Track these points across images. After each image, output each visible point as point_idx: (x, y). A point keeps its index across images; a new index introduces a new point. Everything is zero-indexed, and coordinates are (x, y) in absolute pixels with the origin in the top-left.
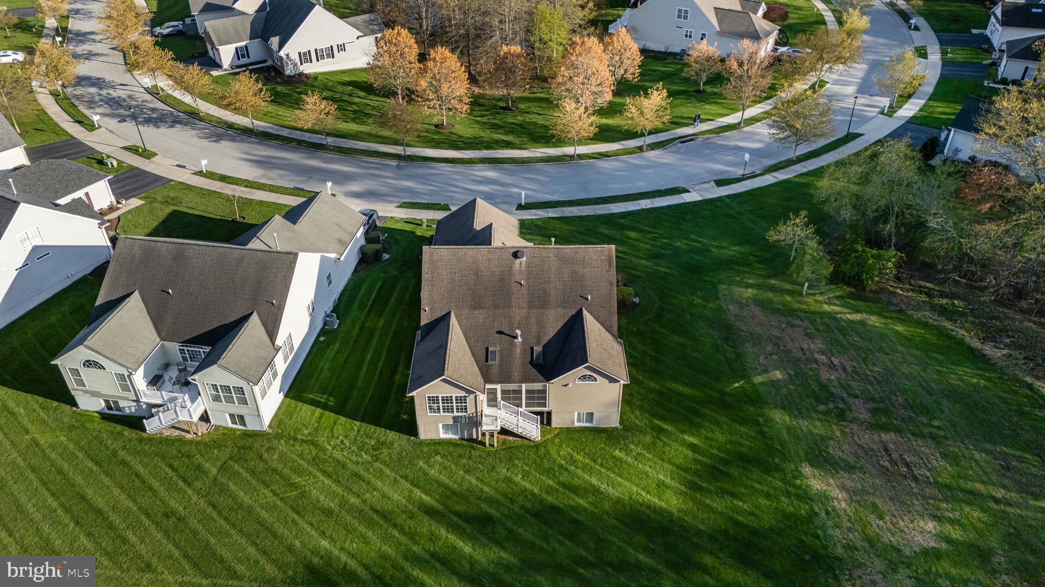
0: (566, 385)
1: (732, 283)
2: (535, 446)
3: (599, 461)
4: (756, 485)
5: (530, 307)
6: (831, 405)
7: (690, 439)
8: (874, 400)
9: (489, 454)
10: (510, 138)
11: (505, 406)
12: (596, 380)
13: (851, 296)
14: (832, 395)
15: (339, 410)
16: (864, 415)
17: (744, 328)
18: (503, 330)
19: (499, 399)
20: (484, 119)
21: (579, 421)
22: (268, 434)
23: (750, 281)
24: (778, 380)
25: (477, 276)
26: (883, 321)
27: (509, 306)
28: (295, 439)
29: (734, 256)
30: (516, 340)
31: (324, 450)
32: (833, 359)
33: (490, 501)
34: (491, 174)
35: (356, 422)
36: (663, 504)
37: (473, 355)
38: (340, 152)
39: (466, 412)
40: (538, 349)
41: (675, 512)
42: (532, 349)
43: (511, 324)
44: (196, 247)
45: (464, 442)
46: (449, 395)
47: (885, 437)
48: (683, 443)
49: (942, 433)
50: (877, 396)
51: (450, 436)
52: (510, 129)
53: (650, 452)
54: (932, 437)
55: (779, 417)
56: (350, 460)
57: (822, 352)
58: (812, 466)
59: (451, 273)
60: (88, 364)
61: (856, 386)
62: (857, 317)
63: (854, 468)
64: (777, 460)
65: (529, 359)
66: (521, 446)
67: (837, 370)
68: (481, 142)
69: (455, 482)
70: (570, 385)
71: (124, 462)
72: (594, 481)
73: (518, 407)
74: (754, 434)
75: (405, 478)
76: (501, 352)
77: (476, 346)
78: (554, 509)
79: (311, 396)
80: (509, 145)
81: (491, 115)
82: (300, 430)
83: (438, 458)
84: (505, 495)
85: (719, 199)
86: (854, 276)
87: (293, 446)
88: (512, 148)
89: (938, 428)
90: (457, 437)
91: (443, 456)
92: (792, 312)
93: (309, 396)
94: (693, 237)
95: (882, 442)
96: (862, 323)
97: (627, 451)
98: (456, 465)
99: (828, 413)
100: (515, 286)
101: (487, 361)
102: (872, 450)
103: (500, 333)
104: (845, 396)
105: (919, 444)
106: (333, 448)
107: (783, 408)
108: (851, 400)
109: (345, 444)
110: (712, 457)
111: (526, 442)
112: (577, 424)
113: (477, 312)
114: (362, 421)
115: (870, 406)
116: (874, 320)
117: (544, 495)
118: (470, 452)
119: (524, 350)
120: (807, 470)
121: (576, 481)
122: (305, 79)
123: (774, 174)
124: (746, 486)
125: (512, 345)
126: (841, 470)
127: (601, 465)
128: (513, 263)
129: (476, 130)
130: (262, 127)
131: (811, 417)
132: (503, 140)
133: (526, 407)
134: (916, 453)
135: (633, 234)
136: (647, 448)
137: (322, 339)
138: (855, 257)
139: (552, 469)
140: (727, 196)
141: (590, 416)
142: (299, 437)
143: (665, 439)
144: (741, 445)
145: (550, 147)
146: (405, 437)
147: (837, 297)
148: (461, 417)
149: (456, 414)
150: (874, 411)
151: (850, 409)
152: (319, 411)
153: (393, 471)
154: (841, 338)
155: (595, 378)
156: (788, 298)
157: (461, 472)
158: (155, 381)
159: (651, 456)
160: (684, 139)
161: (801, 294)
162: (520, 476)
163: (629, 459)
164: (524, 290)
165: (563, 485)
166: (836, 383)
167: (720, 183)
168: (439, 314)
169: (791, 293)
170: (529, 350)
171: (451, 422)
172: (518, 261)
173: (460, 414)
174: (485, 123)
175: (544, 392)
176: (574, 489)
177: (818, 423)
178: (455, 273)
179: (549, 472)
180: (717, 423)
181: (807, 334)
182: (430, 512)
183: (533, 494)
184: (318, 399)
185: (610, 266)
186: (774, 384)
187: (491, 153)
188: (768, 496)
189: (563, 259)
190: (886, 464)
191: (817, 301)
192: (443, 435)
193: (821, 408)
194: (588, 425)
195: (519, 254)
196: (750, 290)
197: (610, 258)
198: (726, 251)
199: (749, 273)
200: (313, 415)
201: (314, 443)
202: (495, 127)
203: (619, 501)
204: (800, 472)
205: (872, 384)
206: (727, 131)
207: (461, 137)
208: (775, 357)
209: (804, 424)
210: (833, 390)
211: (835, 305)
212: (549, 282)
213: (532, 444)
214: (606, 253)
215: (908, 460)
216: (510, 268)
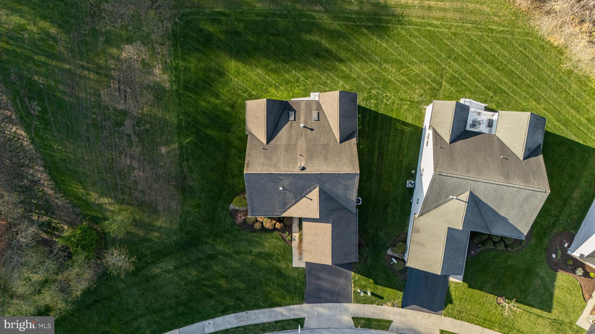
1: (168, 232)
5: (296, 145)
6: (142, 128)
8: (118, 133)
14: (139, 136)
15: (393, 120)
16: (127, 122)
17: (172, 189)
18: (310, 132)
22: (425, 105)
23: (157, 235)
24: (164, 146)
25: (326, 159)
26: (88, 198)
27: (307, 145)
28: (411, 102)
29: (160, 263)
30: (304, 125)
31: (395, 96)
32: (129, 164)
33: (314, 66)
35: (383, 113)
36: (238, 65)
37: (326, 116)
40: (292, 118)
41: (233, 61)
42: (295, 119)
43: (306, 135)
44: (498, 181)
47: (123, 108)
48: (222, 100)
49: (94, 110)
50: (116, 136)
54: (100, 108)
56: (382, 90)
57: (133, 169)
58: (164, 88)
59: (341, 160)
62: (102, 201)
63: (145, 88)
65: (296, 113)
67: (130, 155)
69: (331, 77)
71: (489, 89)
72: (267, 77)
75: (354, 80)
77: (324, 122)
78: (286, 62)
79: (409, 129)
82: (410, 108)
84: (308, 69)
87: (410, 97)
89: (94, 114)
92: (139, 205)
93: (411, 129)
95: (126, 104)
96: (101, 195)
99: (146, 123)
100: (304, 154)
101: (318, 113)
102: (132, 99)
103: (312, 130)
104: (132, 136)
105: (108, 103)
106: (391, 97)
107: (167, 125)
108: (131, 132)
109: (386, 100)
113: (325, 143)
114: (380, 114)
116: (93, 198)
117: (290, 69)
119: (299, 119)
120: (167, 85)
121: (276, 77)
125: (305, 122)
126: (151, 87)
127: (263, 85)
131: (155, 120)
134: (112, 97)
136: (240, 97)
137: (413, 172)
139: (286, 84)
142: (409, 103)
143: (231, 102)
150: (122, 124)
151: (133, 126)
152: (403, 120)
153: (360, 84)
154: (118, 183)
157: (328, 82)
159: (239, 91)
162: (301, 80)
163: (250, 89)
164: (299, 153)
166: (134, 144)
168: (346, 142)
172: (303, 165)
178: (339, 161)
179: (288, 82)
180: (203, 113)
181: (137, 184)
182: (341, 61)
183: (296, 70)
184: (406, 128)
185: (248, 163)
186: (167, 143)
189: (276, 166)
190: (129, 91)
193: (148, 126)
195: (302, 168)
196: (159, 225)
197: (248, 167)
198: (165, 268)
199: (155, 244)
200: (406, 117)
201: (402, 100)
204: (171, 85)
205: (115, 145)
208: (161, 164)
209: (160, 115)
210: (137, 140)
211: (111, 212)
212: (285, 156)
214: (249, 169)
215: (117, 94)
216: (307, 162)
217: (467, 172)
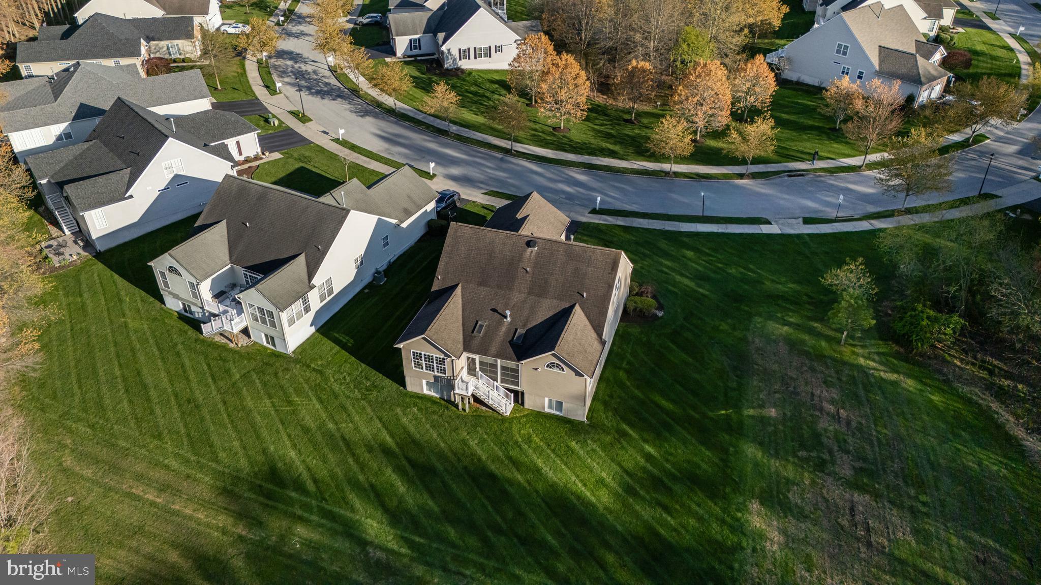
0: (536, 369)
1: (770, 317)
2: (502, 420)
3: (553, 447)
4: (694, 506)
5: (529, 293)
6: (814, 454)
7: (649, 448)
8: (865, 460)
9: (458, 417)
10: (616, 148)
11: (482, 378)
12: (563, 370)
13: (897, 356)
14: (821, 444)
15: (352, 351)
16: (847, 472)
17: (760, 362)
18: (498, 309)
19: (478, 369)
20: (602, 128)
21: (550, 407)
22: (290, 357)
23: (791, 320)
24: (770, 418)
25: (491, 256)
26: (919, 387)
27: (511, 289)
28: (308, 366)
29: (787, 292)
30: (505, 320)
31: (326, 380)
32: (842, 411)
33: (441, 456)
34: (582, 177)
35: (362, 364)
36: (593, 499)
37: (463, 325)
38: (458, 139)
39: (445, 373)
40: (521, 331)
41: (601, 508)
42: (516, 330)
43: (505, 304)
45: (443, 402)
46: (431, 354)
47: (857, 497)
48: (642, 451)
49: (924, 510)
50: (870, 456)
51: (432, 393)
52: (621, 140)
53: (604, 450)
54: (913, 511)
55: (751, 451)
56: (344, 394)
57: (832, 402)
58: (762, 504)
59: (469, 250)
60: (172, 270)
61: (852, 442)
62: (893, 377)
63: (806, 517)
64: (728, 490)
65: (510, 339)
66: (489, 417)
67: (839, 422)
68: (588, 148)
69: (419, 433)
70: (540, 370)
72: (540, 462)
73: (494, 380)
74: (717, 461)
75: (380, 419)
76: (488, 327)
77: (469, 317)
78: (492, 477)
79: (337, 335)
80: (613, 154)
81: (611, 125)
82: (316, 360)
83: (415, 409)
84: (455, 454)
85: (799, 236)
86: (904, 335)
87: (304, 371)
88: (613, 158)
89: (924, 504)
90: (438, 396)
91: (420, 409)
92: (821, 357)
93: (335, 334)
94: (751, 266)
95: (852, 502)
96: (895, 384)
97: (583, 444)
98: (427, 419)
99: (807, 460)
100: (521, 272)
101: (473, 332)
102: (837, 506)
103: (494, 310)
104: (836, 448)
105: (894, 516)
106: (335, 381)
107: (761, 444)
108: (838, 455)
109: (346, 380)
110: (664, 470)
111: (495, 415)
112: (547, 410)
113: (482, 288)
114: (368, 365)
115: (858, 465)
116: (910, 384)
117: (489, 462)
118: (444, 411)
119: (509, 329)
120: (755, 506)
121: (523, 459)
122: (460, 74)
123: (872, 221)
124: (682, 505)
125: (500, 323)
126: (791, 515)
127: (553, 451)
128: (525, 251)
129: (589, 137)
130: (405, 109)
131: (787, 460)
132: (609, 149)
133: (501, 382)
134: (882, 519)
135: (690, 254)
136: (604, 448)
137: (366, 291)
138: (911, 316)
139: (507, 443)
140: (808, 235)
141: (559, 405)
142: (313, 365)
143: (624, 443)
144: (699, 467)
145: (651, 162)
146: (396, 386)
147: (878, 354)
148: (441, 377)
149: (436, 373)
150: (859, 471)
151: (833, 463)
152: (337, 348)
153: (373, 410)
154: (862, 393)
155: (562, 368)
156: (823, 344)
157: (428, 426)
158: (219, 296)
159: (603, 454)
160: (793, 173)
161: (839, 342)
162: (476, 442)
163: (582, 452)
164: (528, 278)
165: (510, 458)
166: (831, 435)
167: (807, 221)
168: (449, 284)
169: (829, 339)
170: (513, 331)
171: (432, 380)
172: (530, 249)
173: (440, 375)
174: (600, 132)
175: (517, 371)
176: (516, 464)
177: (790, 467)
178: (472, 250)
179: (503, 445)
180: (685, 442)
181: (825, 382)
182: (386, 451)
183: (479, 460)
184: (341, 338)
185: (613, 269)
186: (763, 421)
187: (592, 159)
188: (700, 519)
190: (845, 523)
191: (854, 353)
192: (426, 391)
193: (803, 454)
194: (557, 413)
195: (532, 243)
196: (786, 328)
197: (615, 262)
198: (780, 286)
199: (793, 311)
200: (331, 350)
201: (321, 372)
202: (608, 136)
203: (553, 486)
204: (746, 506)
205: (871, 444)
206: (843, 172)
207: (571, 140)
208: (777, 395)
209: (775, 464)
210: (825, 440)
211: (873, 360)
212: (552, 274)
213: (500, 417)
214: (612, 257)
215: (871, 525)
216: (521, 255)
217: (307, 208)
